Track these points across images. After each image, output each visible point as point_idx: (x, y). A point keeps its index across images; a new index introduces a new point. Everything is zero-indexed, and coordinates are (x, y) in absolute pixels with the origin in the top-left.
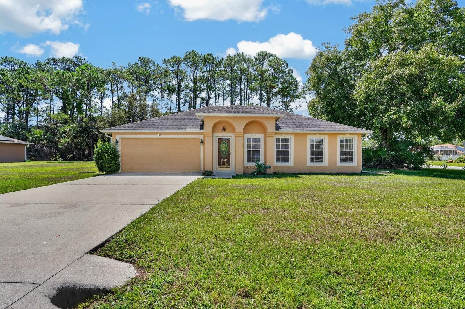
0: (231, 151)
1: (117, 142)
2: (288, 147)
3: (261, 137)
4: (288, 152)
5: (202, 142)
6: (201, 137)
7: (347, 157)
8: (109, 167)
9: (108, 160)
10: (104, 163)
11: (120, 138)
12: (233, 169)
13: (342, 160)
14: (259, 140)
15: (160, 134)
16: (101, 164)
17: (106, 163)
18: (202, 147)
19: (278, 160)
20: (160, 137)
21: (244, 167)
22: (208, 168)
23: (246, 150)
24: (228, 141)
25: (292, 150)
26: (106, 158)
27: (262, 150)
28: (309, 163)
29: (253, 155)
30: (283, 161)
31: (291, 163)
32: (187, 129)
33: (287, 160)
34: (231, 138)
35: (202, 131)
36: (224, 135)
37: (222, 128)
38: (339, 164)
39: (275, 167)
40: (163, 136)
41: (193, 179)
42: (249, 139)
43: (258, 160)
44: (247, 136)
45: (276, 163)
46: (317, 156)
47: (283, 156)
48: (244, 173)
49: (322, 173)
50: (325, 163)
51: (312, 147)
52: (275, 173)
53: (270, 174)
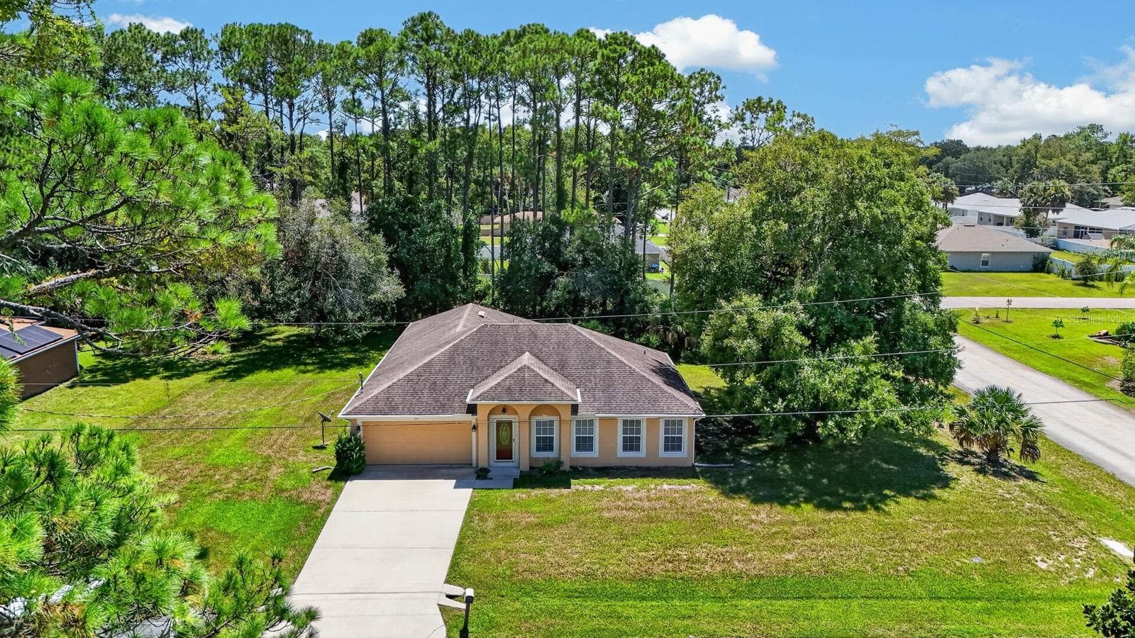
0: (513, 437)
1: (359, 428)
2: (591, 431)
3: (555, 418)
4: (591, 439)
5: (475, 428)
6: (473, 420)
7: (673, 444)
12: (517, 461)
13: (667, 448)
14: (551, 422)
18: (474, 434)
19: (578, 449)
21: (531, 458)
22: (483, 464)
23: (534, 436)
24: (510, 423)
25: (596, 436)
27: (555, 436)
28: (621, 453)
29: (545, 444)
30: (585, 450)
31: (594, 454)
33: (590, 449)
34: (513, 420)
35: (474, 417)
36: (505, 418)
37: (503, 412)
38: (662, 454)
39: (572, 459)
40: (421, 420)
41: (467, 493)
42: (538, 423)
43: (551, 449)
44: (535, 419)
45: (575, 454)
46: (631, 444)
47: (584, 443)
48: (531, 468)
49: (637, 467)
50: (643, 453)
51: (625, 431)
52: (571, 467)
53: (564, 472)
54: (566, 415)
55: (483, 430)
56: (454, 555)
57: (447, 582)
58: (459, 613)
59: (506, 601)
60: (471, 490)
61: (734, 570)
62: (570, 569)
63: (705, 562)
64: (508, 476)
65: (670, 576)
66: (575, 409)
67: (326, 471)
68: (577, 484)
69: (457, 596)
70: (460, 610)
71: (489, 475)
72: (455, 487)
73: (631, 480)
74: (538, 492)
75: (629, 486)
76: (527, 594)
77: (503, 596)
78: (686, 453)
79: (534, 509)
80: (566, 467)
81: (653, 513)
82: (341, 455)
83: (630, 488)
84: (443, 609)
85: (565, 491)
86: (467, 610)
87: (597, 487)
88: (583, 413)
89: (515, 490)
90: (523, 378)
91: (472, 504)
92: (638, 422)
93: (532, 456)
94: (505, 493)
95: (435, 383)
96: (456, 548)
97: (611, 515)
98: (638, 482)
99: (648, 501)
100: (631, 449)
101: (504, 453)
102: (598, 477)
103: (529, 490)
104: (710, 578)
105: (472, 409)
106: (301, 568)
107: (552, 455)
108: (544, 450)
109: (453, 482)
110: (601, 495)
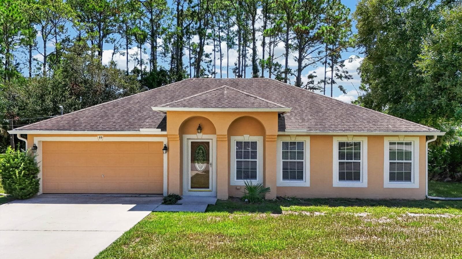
0: (210, 161)
1: (35, 148)
2: (301, 155)
3: (258, 139)
4: (301, 164)
5: (166, 148)
6: (165, 140)
8: (21, 189)
9: (20, 179)
10: (13, 182)
11: (39, 142)
12: (214, 190)
13: (393, 177)
14: (254, 144)
15: (101, 136)
16: (10, 185)
17: (16, 183)
18: (165, 156)
19: (285, 176)
20: (101, 140)
21: (230, 187)
22: (175, 190)
23: (234, 159)
24: (206, 145)
25: (307, 161)
26: (16, 176)
27: (260, 160)
28: (336, 182)
29: (247, 170)
30: (293, 178)
31: (306, 182)
32: (141, 129)
33: (300, 177)
34: (210, 141)
35: (164, 133)
36: (200, 137)
37: (197, 127)
38: (388, 184)
39: (279, 188)
40: (105, 139)
42: (239, 144)
43: (253, 175)
44: (235, 138)
45: (281, 182)
47: (293, 170)
48: (230, 197)
49: (357, 199)
50: (364, 183)
51: (341, 156)
52: (277, 198)
53: (270, 201)
54: (272, 130)
55: (174, 148)
60: (147, 212)
64: (201, 203)
66: (281, 121)
68: (288, 211)
71: (179, 201)
74: (238, 215)
78: (418, 184)
80: (272, 195)
85: (275, 215)
87: (317, 214)
88: (292, 131)
89: (207, 214)
90: (222, 94)
92: (358, 146)
93: (231, 184)
94: (193, 215)
98: (370, 210)
99: (403, 227)
100: (350, 178)
101: (200, 182)
102: (316, 205)
103: (226, 214)
107: (254, 183)
108: (247, 177)
109: (133, 206)
110: (328, 220)
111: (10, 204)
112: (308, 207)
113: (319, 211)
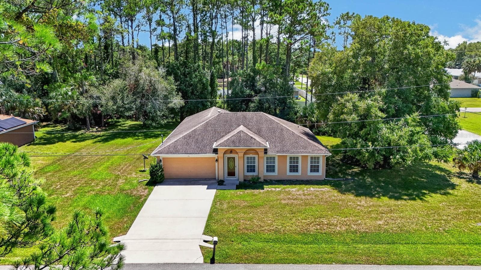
0: (236, 165)
1: (161, 161)
2: (274, 162)
3: (256, 156)
4: (274, 166)
5: (217, 160)
6: (216, 157)
7: (314, 169)
12: (238, 177)
13: (311, 171)
14: (254, 158)
18: (216, 164)
19: (267, 171)
21: (244, 176)
22: (221, 178)
23: (246, 165)
24: (234, 158)
25: (276, 165)
27: (256, 164)
28: (288, 173)
29: (251, 169)
30: (271, 172)
31: (276, 173)
32: (207, 154)
33: (274, 171)
36: (231, 156)
37: (230, 153)
38: (309, 174)
39: (264, 176)
40: (191, 157)
41: (213, 192)
42: (248, 158)
43: (254, 171)
44: (246, 156)
45: (266, 173)
46: (294, 169)
47: (270, 169)
48: (245, 180)
49: (297, 180)
50: (299, 173)
51: (290, 162)
52: (264, 180)
53: (261, 182)
54: (262, 154)
55: (221, 161)
56: (208, 221)
57: (204, 234)
58: (210, 250)
59: (235, 243)
60: (215, 190)
61: (352, 229)
62: (266, 228)
63: (336, 226)
64: (233, 184)
65: (319, 232)
66: (266, 151)
67: (145, 182)
68: (267, 188)
69: (209, 241)
70: (211, 248)
71: (224, 183)
72: (208, 189)
73: (294, 186)
74: (249, 191)
75: (294, 189)
76: (245, 241)
77: (232, 241)
78: (321, 174)
79: (247, 199)
80: (262, 180)
81: (307, 202)
82: (152, 173)
83: (294, 190)
84: (201, 247)
85: (261, 191)
86: (214, 248)
87: (277, 189)
88: (270, 154)
89: (237, 190)
90: (240, 136)
91: (216, 196)
92: (297, 158)
93: (245, 174)
94: (232, 192)
95: (197, 139)
96: (208, 217)
97: (286, 202)
98: (298, 187)
99: (304, 196)
100: (294, 171)
101: (231, 173)
102: (278, 184)
103: (244, 190)
104: (339, 233)
105: (215, 151)
106: (130, 227)
107: (255, 174)
108: (251, 171)
109: (207, 186)
110: (280, 193)
111: (159, 186)
112: (275, 186)
113: (279, 188)
